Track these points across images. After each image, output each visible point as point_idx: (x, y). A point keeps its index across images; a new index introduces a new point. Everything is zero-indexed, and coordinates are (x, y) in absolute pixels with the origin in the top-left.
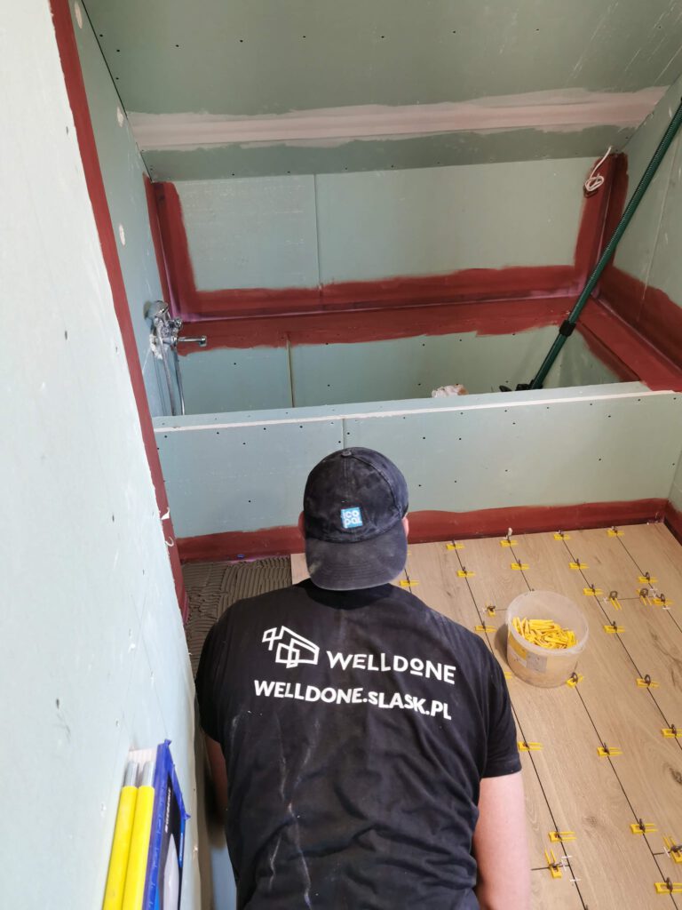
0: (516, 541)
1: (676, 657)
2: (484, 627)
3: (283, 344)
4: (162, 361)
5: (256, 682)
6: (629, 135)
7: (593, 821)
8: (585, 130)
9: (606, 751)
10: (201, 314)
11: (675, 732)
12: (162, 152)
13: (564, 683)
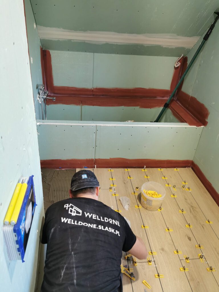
0: (146, 170)
1: (192, 205)
2: (134, 193)
3: (79, 105)
4: (41, 104)
5: (62, 218)
6: (188, 51)
7: (163, 249)
8: (176, 48)
9: (168, 230)
10: (54, 93)
11: (189, 226)
12: (47, 40)
13: (157, 210)
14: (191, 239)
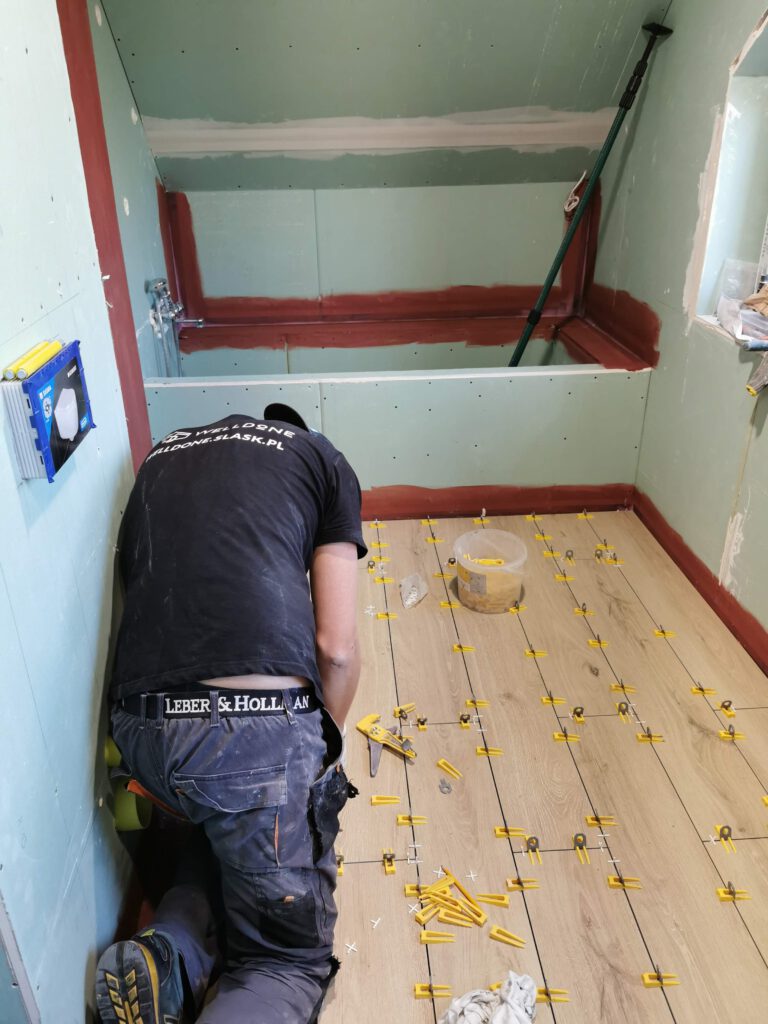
0: (487, 521)
1: (616, 597)
2: (444, 577)
3: (282, 347)
4: (161, 340)
8: (558, 151)
9: (533, 652)
10: (207, 320)
11: (599, 642)
12: (173, 159)
13: (506, 610)
14: (600, 672)
